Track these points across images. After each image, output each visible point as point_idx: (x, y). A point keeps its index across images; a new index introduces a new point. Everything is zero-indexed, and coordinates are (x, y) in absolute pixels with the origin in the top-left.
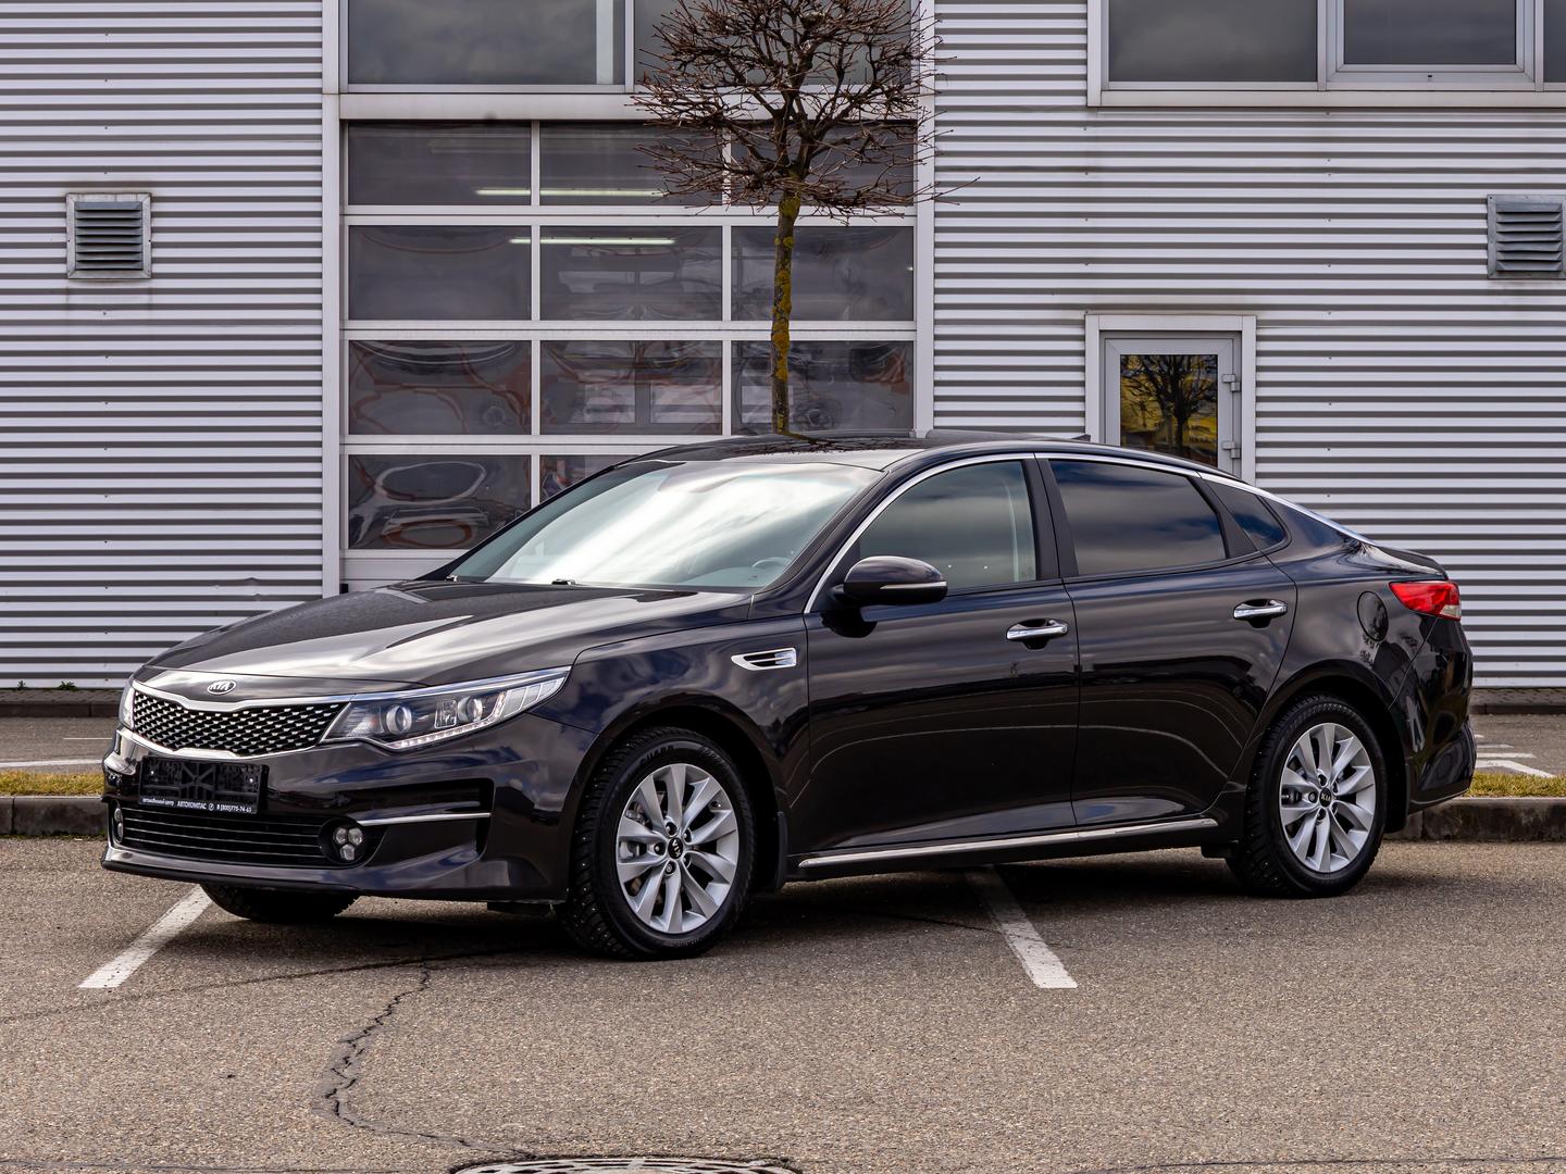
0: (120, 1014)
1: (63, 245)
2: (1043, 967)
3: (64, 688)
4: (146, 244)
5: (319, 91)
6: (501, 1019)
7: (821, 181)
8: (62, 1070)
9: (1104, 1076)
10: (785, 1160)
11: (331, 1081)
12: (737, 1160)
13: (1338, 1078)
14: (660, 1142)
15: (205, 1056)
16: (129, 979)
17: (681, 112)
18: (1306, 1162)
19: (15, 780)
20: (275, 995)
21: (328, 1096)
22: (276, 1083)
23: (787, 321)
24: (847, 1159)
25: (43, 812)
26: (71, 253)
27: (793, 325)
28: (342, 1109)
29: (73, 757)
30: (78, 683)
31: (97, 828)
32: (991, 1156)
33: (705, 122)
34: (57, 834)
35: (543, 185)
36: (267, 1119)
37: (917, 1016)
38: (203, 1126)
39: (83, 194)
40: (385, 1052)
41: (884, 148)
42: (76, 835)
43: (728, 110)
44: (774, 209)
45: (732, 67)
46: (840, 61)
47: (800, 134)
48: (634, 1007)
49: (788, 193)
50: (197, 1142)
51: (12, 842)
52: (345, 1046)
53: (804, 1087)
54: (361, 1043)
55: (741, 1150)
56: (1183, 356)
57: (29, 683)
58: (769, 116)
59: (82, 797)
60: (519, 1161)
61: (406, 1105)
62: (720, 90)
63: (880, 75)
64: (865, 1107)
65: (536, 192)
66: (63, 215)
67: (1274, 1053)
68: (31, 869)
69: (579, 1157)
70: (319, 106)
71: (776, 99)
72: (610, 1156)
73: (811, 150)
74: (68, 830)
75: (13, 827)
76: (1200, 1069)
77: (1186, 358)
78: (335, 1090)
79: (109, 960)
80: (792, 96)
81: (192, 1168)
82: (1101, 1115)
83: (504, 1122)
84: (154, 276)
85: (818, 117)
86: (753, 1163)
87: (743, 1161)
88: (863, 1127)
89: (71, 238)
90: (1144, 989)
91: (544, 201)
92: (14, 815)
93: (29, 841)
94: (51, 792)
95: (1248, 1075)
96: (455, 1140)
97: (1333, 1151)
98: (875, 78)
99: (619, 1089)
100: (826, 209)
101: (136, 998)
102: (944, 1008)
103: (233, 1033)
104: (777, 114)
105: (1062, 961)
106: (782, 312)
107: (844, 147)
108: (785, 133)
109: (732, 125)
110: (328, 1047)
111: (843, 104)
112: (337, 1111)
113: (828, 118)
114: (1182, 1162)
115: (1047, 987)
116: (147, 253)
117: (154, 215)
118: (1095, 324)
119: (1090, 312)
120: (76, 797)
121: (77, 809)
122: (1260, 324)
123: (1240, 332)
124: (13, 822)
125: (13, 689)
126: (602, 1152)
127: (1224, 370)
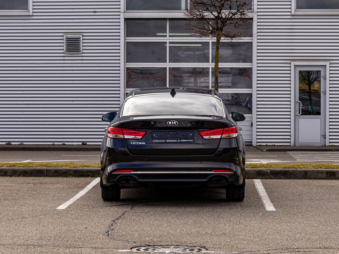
0: (64, 215)
1: (63, 46)
2: (269, 206)
3: (63, 144)
4: (81, 46)
5: (120, 12)
6: (147, 216)
7: (226, 32)
8: (50, 226)
9: (278, 230)
10: (204, 247)
11: (108, 229)
12: (194, 247)
13: (329, 230)
14: (178, 243)
15: (81, 224)
16: (67, 207)
17: (195, 17)
18: (318, 248)
20: (99, 211)
21: (107, 232)
22: (96, 229)
23: (218, 63)
24: (218, 247)
25: (53, 171)
26: (65, 48)
27: (219, 64)
28: (110, 235)
29: (63, 159)
30: (66, 143)
31: (65, 175)
32: (250, 246)
33: (200, 19)
34: (56, 176)
35: (169, 33)
36: (93, 237)
37: (239, 216)
38: (79, 238)
39: (67, 35)
40: (120, 223)
41: (240, 25)
42: (60, 176)
43: (205, 16)
44: (215, 38)
45: (206, 7)
46: (230, 5)
47: (221, 22)
48: (177, 214)
49: (218, 35)
50: (77, 242)
51: (46, 178)
52: (112, 222)
53: (211, 231)
54: (116, 221)
55: (195, 245)
56: (310, 71)
57: (55, 143)
58: (214, 17)
59: (62, 168)
60: (146, 246)
61: (123, 234)
62: (203, 12)
63: (239, 8)
64: (224, 236)
65: (168, 34)
66: (63, 39)
67: (316, 225)
68: (49, 184)
69: (160, 246)
70: (120, 15)
71: (216, 14)
72: (166, 246)
73: (223, 25)
74: (59, 175)
75: (46, 175)
76: (299, 228)
77: (311, 71)
78: (109, 231)
79: (64, 203)
80: (219, 13)
81: (75, 247)
82: (275, 238)
83: (144, 238)
84: (83, 53)
85: (225, 18)
86: (197, 247)
87: (195, 247)
88: (223, 240)
89: (65, 45)
90: (290, 211)
91: (170, 36)
92: (47, 172)
93: (50, 178)
94: (55, 167)
95: (309, 230)
96: (133, 242)
97: (325, 246)
98: (238, 9)
99: (171, 231)
100: (227, 38)
101: (68, 211)
102: (245, 215)
103: (88, 219)
104: (216, 17)
105: (273, 205)
106: (217, 61)
107: (231, 25)
108: (218, 21)
109: (206, 19)
110: (108, 222)
111: (231, 15)
112: (108, 236)
113: (227, 18)
114: (291, 248)
115: (269, 210)
116: (82, 48)
117: (83, 39)
118: (293, 63)
119: (292, 61)
120: (60, 168)
121: (60, 170)
122: (330, 64)
123: (326, 65)
124: (46, 173)
125: (52, 145)
126: (165, 245)
127: (322, 74)
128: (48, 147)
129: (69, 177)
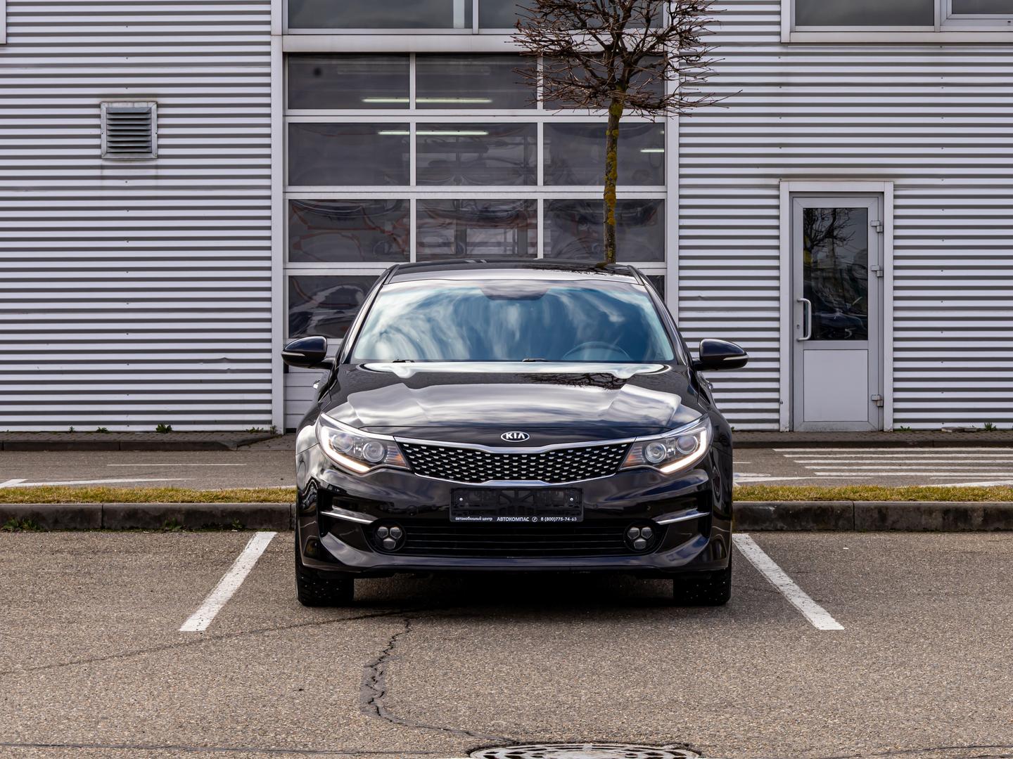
0: (213, 648)
1: (99, 136)
2: (816, 616)
3: (99, 431)
4: (154, 136)
5: (269, 33)
6: (468, 651)
7: (638, 93)
8: (187, 686)
9: (882, 688)
10: (687, 745)
11: (368, 693)
12: (655, 745)
14: (600, 733)
15: (278, 676)
16: (211, 625)
17: (543, 46)
19: (102, 493)
21: (369, 703)
22: (332, 695)
23: (614, 186)
24: (729, 744)
25: (122, 514)
26: (104, 141)
27: (618, 188)
28: (382, 712)
29: (118, 477)
30: (110, 428)
31: (158, 525)
33: (555, 54)
34: (131, 528)
35: (418, 96)
36: (334, 718)
37: (744, 648)
38: (293, 723)
39: (112, 102)
40: (398, 673)
41: (678, 70)
42: (144, 529)
43: (577, 45)
44: (605, 111)
45: (579, 17)
46: (648, 12)
47: (624, 62)
48: (553, 643)
49: (615, 100)
50: (293, 734)
51: (102, 534)
52: (370, 670)
53: (684, 696)
54: (380, 667)
55: (654, 738)
56: (844, 209)
57: (77, 428)
58: (602, 49)
59: (147, 504)
60: (510, 745)
61: (423, 708)
62: (570, 32)
64: (729, 709)
65: (413, 100)
66: (98, 116)
67: (991, 673)
68: (120, 552)
69: (548, 743)
70: (269, 43)
71: (607, 38)
72: (569, 743)
73: (630, 71)
74: (139, 526)
75: (102, 524)
76: (945, 683)
78: (373, 699)
79: (193, 612)
80: (618, 36)
82: (889, 714)
83: (492, 720)
84: (159, 157)
85: (635, 50)
86: (665, 747)
87: (659, 745)
89: (103, 132)
90: (889, 630)
91: (419, 106)
92: (103, 516)
93: (114, 533)
94: (127, 501)
95: (978, 688)
96: (463, 732)
98: (673, 23)
99: (561, 697)
100: (639, 112)
101: (220, 638)
102: (760, 643)
103: (292, 661)
104: (607, 48)
105: (828, 612)
106: (611, 180)
107: (652, 70)
108: (613, 62)
109: (577, 55)
110: (358, 670)
111: (651, 40)
112: (378, 713)
113: (640, 51)
115: (824, 629)
116: (155, 142)
117: (159, 116)
118: (786, 187)
119: (783, 179)
120: (143, 504)
121: (145, 512)
122: (896, 187)
123: (883, 193)
124: (102, 521)
125: (66, 432)
126: (563, 740)
127: (872, 218)
128: (55, 438)
129: (171, 531)
